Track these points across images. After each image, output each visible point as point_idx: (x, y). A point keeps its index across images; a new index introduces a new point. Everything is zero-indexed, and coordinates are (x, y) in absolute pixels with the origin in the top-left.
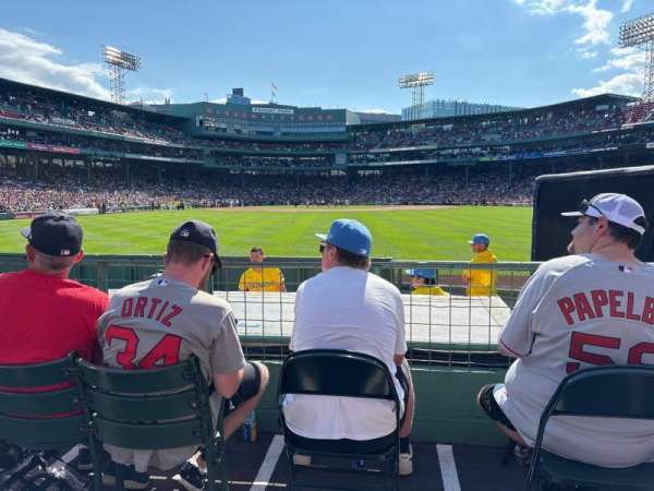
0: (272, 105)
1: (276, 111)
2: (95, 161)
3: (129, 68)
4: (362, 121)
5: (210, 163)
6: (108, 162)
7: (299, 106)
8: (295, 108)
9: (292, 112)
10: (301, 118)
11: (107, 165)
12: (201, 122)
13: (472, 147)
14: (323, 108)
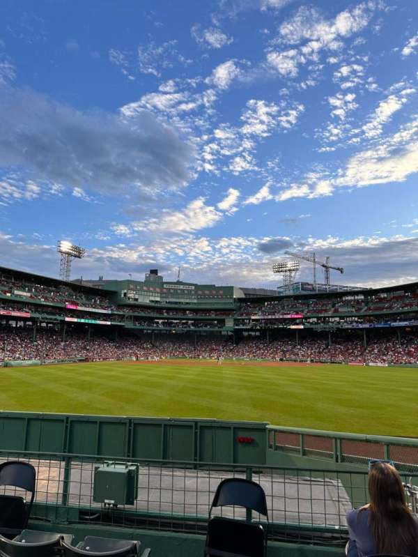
0: (179, 283)
1: (181, 287)
2: (41, 322)
3: (75, 256)
4: (245, 294)
5: (128, 325)
6: (50, 323)
7: (199, 284)
8: (196, 285)
9: (193, 288)
10: (200, 292)
11: (49, 325)
12: (125, 294)
13: (332, 317)
14: (216, 286)
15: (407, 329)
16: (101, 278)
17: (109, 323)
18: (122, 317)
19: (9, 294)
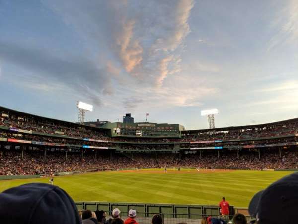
0: (146, 123)
1: (148, 125)
5: (118, 149)
8: (156, 124)
9: (155, 126)
10: (159, 128)
12: (116, 131)
14: (169, 124)
15: (284, 148)
16: (98, 121)
17: (107, 148)
18: (114, 145)
19: (52, 134)
